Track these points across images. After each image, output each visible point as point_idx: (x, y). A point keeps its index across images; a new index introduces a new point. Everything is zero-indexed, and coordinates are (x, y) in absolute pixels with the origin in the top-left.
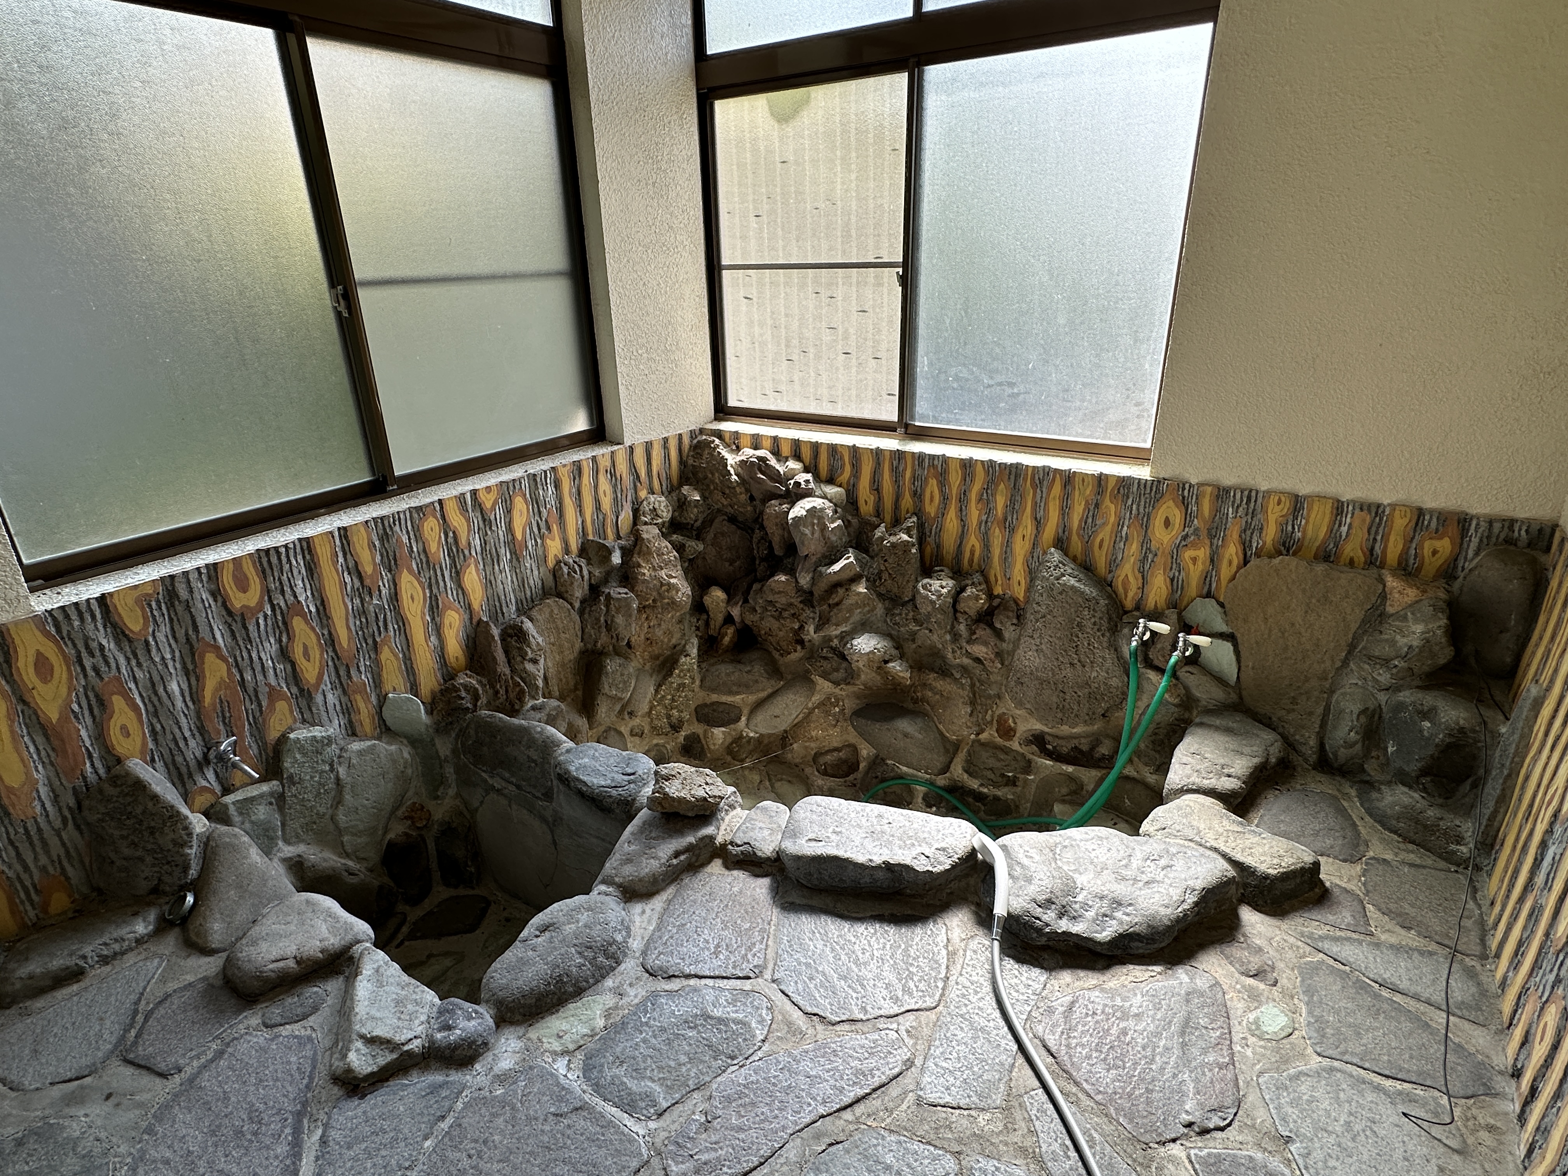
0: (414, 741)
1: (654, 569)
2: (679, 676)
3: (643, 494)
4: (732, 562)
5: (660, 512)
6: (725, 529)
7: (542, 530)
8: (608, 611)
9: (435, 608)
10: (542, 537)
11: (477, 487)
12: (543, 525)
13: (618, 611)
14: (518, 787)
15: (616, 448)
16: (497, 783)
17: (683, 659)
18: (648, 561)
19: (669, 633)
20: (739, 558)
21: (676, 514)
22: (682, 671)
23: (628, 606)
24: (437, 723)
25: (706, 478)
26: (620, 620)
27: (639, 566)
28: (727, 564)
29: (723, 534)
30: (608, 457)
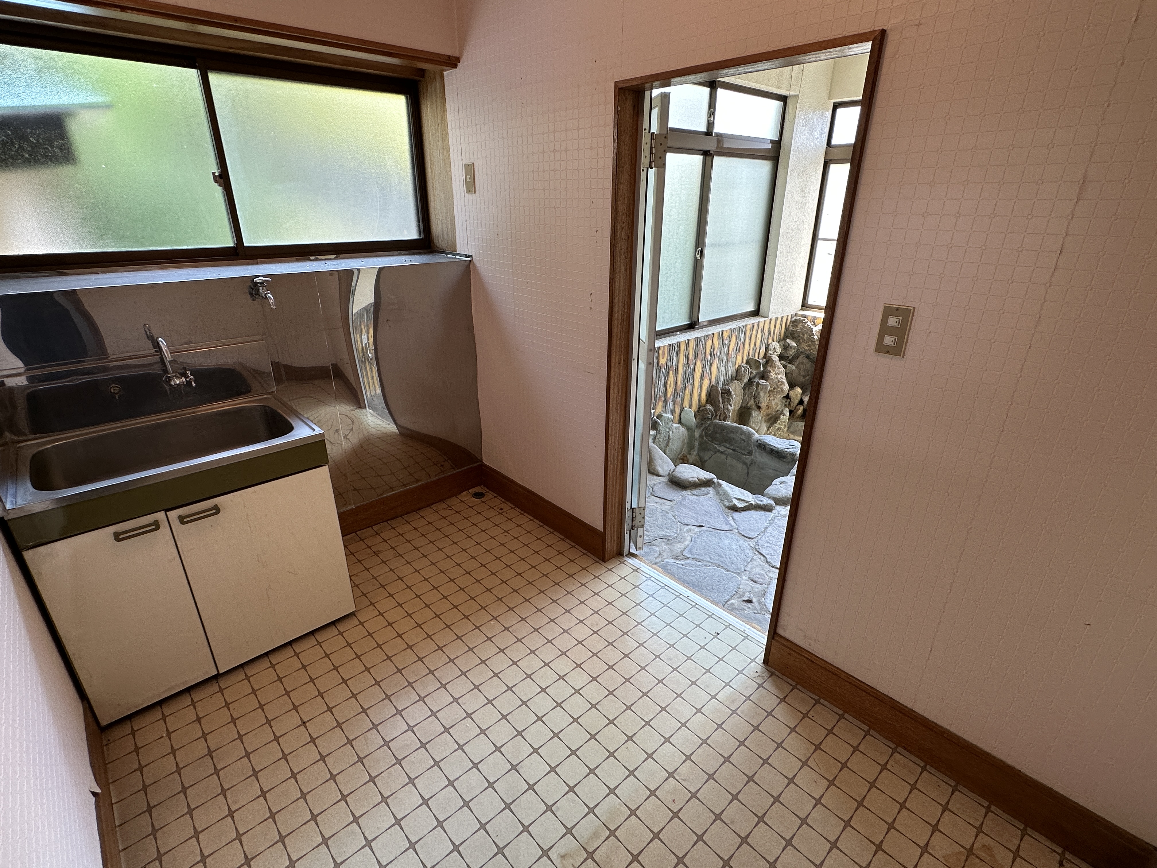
0: (689, 429)
1: (776, 375)
2: (779, 424)
3: (770, 341)
4: (804, 377)
5: (777, 350)
6: (804, 361)
7: (737, 351)
8: (757, 390)
9: (702, 377)
10: (736, 354)
11: (724, 329)
12: (738, 349)
13: (762, 389)
14: (734, 450)
15: (766, 319)
16: (722, 449)
17: (782, 417)
18: (774, 371)
19: (777, 404)
20: (808, 375)
21: (783, 352)
22: (781, 422)
23: (766, 388)
24: (698, 423)
25: (799, 336)
26: (762, 394)
27: (770, 372)
28: (802, 377)
29: (802, 363)
30: (763, 322)
